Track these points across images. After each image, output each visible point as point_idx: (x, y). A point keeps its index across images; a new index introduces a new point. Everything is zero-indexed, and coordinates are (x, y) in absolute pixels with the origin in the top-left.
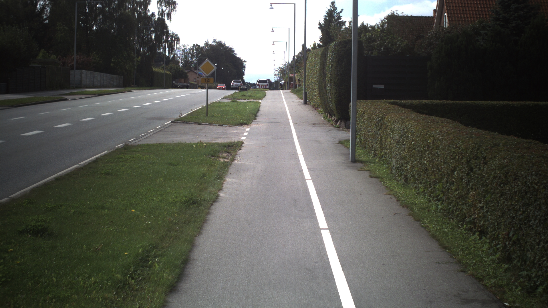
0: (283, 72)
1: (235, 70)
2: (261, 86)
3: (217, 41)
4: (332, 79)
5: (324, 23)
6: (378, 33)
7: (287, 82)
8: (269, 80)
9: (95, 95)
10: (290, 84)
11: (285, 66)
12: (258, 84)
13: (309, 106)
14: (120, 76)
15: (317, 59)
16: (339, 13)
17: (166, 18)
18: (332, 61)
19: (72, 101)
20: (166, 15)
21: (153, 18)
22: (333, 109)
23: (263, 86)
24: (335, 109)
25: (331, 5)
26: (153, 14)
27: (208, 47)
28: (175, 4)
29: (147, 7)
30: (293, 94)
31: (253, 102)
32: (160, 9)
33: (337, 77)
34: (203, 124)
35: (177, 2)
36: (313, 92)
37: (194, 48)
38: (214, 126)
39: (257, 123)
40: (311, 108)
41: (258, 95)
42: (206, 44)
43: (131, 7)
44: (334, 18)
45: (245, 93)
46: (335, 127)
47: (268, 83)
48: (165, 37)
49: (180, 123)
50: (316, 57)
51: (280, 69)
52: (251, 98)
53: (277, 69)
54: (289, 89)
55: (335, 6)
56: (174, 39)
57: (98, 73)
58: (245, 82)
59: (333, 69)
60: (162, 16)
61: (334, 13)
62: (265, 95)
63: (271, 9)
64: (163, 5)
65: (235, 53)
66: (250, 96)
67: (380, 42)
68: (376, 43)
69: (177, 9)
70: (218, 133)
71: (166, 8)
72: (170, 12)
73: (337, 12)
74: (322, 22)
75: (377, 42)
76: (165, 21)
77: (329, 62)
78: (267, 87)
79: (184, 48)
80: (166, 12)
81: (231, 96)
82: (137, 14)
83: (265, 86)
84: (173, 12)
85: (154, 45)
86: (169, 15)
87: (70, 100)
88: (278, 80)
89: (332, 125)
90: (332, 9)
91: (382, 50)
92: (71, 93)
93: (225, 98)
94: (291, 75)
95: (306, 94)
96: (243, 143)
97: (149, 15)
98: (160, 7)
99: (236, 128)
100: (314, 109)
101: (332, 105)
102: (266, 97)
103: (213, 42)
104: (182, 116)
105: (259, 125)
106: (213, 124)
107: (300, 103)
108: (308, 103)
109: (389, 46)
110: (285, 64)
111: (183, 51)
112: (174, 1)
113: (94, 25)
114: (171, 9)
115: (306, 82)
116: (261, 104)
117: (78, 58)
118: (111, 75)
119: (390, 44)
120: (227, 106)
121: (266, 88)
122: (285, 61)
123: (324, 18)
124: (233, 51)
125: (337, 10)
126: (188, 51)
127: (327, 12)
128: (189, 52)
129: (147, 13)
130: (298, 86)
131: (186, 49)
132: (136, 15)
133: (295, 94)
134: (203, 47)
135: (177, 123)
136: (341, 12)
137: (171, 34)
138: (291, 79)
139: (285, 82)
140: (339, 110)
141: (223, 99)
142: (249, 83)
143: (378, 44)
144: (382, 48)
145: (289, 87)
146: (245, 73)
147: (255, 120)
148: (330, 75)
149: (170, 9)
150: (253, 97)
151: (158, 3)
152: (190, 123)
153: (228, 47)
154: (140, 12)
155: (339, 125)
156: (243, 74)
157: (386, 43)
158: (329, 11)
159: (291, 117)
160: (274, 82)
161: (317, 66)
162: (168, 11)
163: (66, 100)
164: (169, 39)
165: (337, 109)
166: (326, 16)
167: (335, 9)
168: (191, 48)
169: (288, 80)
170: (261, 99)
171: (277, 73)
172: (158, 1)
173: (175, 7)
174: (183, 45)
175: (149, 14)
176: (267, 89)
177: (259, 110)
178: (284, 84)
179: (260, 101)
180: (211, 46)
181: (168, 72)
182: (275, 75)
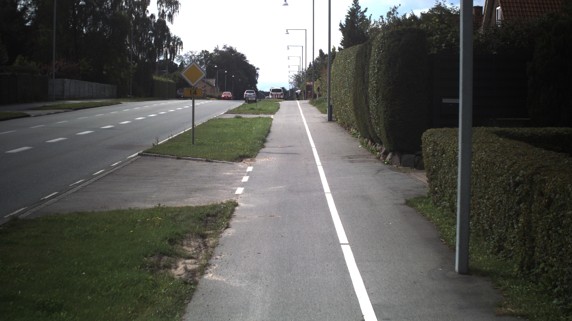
0: (298, 79)
1: (247, 78)
2: (274, 96)
3: (228, 46)
4: (378, 90)
5: (346, 24)
6: (435, 24)
7: (304, 91)
8: (283, 88)
9: (70, 109)
10: (307, 93)
11: (301, 73)
12: (271, 94)
13: (336, 123)
14: (113, 85)
15: (348, 62)
16: (363, 13)
17: (166, 20)
18: (379, 62)
19: (36, 117)
20: (167, 16)
21: (153, 20)
22: (380, 135)
23: (276, 96)
24: (385, 137)
25: (353, 3)
26: (153, 16)
27: (218, 54)
28: (177, 4)
29: (146, 8)
30: (312, 105)
31: (263, 118)
32: (160, 9)
33: (388, 86)
34: (183, 159)
35: (179, 2)
36: (342, 106)
37: (203, 54)
38: (199, 162)
39: (265, 154)
40: (339, 127)
41: (270, 108)
42: (216, 50)
43: (128, 7)
44: (358, 18)
45: (253, 105)
46: (384, 163)
47: (282, 92)
48: (166, 42)
49: (151, 156)
50: (346, 59)
51: (295, 77)
52: (261, 112)
53: (292, 76)
54: (306, 99)
55: (359, 5)
56: (176, 43)
57: (85, 82)
58: (259, 90)
59: (382, 75)
60: (163, 18)
61: (358, 13)
62: (279, 108)
63: (285, 5)
64: (163, 5)
65: (247, 59)
66: (260, 110)
67: (440, 36)
68: (434, 38)
69: (179, 9)
70: (201, 177)
71: (167, 9)
72: (172, 14)
73: (360, 11)
74: (344, 23)
75: (436, 36)
76: (166, 23)
77: (374, 64)
78: (282, 97)
79: (192, 54)
80: (167, 14)
81: (237, 110)
82: (135, 16)
83: (279, 96)
84: (175, 13)
85: (154, 50)
86: (170, 17)
87: (33, 116)
88: (293, 88)
89: (378, 158)
90: (355, 8)
91: (444, 47)
92: (44, 106)
93: (230, 112)
94: (308, 83)
95: (331, 107)
96: (237, 205)
97: (148, 17)
98: (160, 7)
99: (232, 166)
100: (343, 129)
101: (379, 130)
102: (280, 110)
103: (223, 48)
104: (159, 143)
105: (268, 160)
106: (198, 159)
107: (323, 120)
108: (333, 119)
109: (453, 42)
110: (301, 71)
111: (191, 57)
112: (176, 1)
113: (84, 28)
114: (173, 9)
115: (331, 92)
116: (273, 122)
117: (61, 65)
118: (102, 84)
119: (454, 39)
120: (227, 125)
121: (280, 98)
122: (301, 68)
123: (346, 18)
124: (245, 58)
125: (360, 9)
126: (196, 58)
127: (349, 11)
128: (198, 59)
129: (146, 15)
130: (318, 96)
131: (193, 55)
132: (133, 16)
133: (314, 106)
134: (213, 53)
135: (147, 155)
136: (365, 11)
137: (173, 38)
138: (309, 88)
139: (301, 91)
140: (391, 138)
141: (227, 113)
142: (263, 92)
143: (437, 38)
144: (443, 45)
145: (307, 97)
146: (258, 80)
147: (263, 150)
148: (376, 83)
149: (171, 10)
150: (263, 110)
151: (158, 3)
152: (164, 157)
153: (239, 53)
154: (138, 14)
155: (390, 159)
156: (256, 82)
157: (448, 37)
158: (351, 11)
159: (314, 142)
160: (289, 91)
161: (348, 72)
162: (170, 12)
163: (28, 116)
164: (171, 44)
165: (387, 137)
166: (348, 16)
167: (358, 7)
168: (200, 54)
169: (305, 89)
170: (273, 113)
171: (292, 80)
172: (158, 1)
173: (177, 8)
174: (191, 52)
175: (148, 15)
176: (281, 100)
177: (269, 132)
178: (301, 93)
179: (272, 116)
180: (221, 52)
181: (171, 81)
182: (291, 83)
